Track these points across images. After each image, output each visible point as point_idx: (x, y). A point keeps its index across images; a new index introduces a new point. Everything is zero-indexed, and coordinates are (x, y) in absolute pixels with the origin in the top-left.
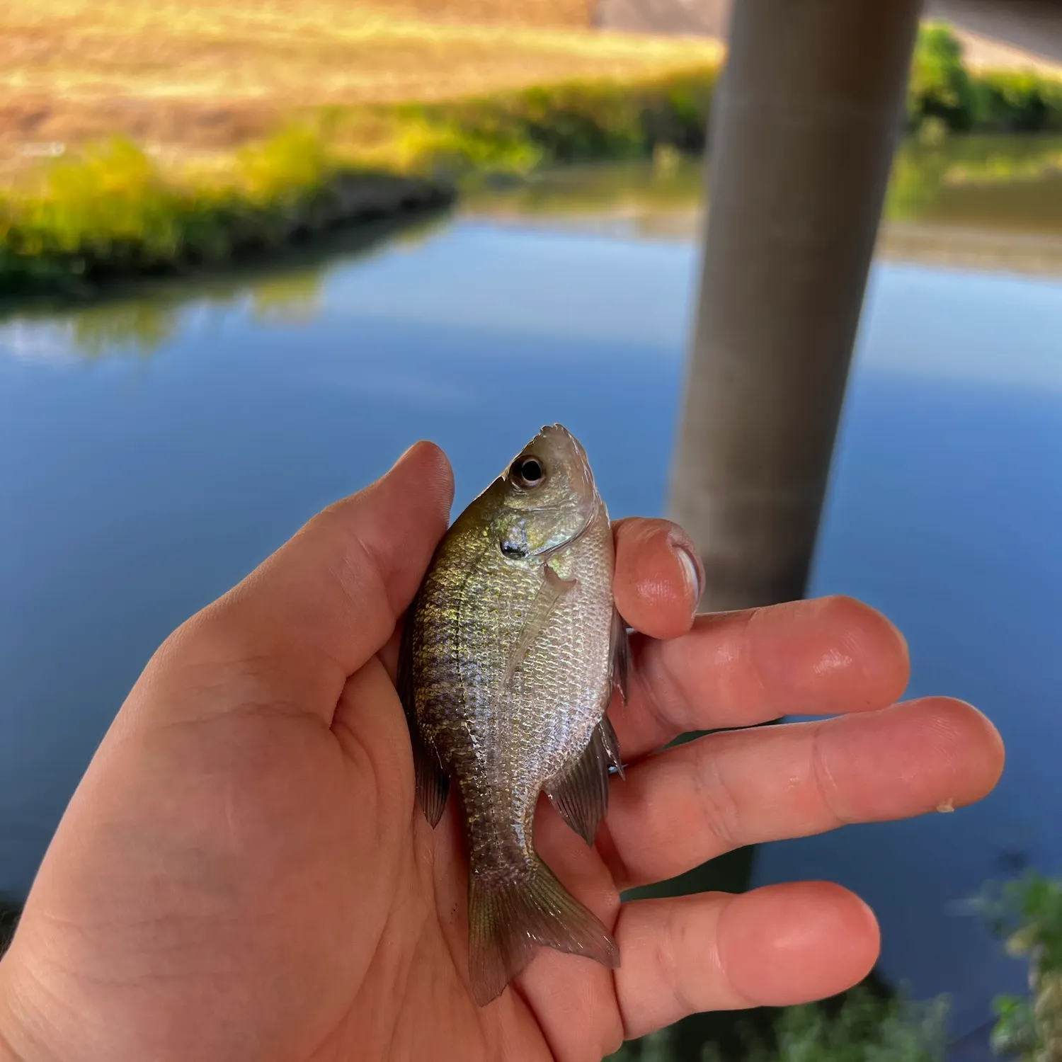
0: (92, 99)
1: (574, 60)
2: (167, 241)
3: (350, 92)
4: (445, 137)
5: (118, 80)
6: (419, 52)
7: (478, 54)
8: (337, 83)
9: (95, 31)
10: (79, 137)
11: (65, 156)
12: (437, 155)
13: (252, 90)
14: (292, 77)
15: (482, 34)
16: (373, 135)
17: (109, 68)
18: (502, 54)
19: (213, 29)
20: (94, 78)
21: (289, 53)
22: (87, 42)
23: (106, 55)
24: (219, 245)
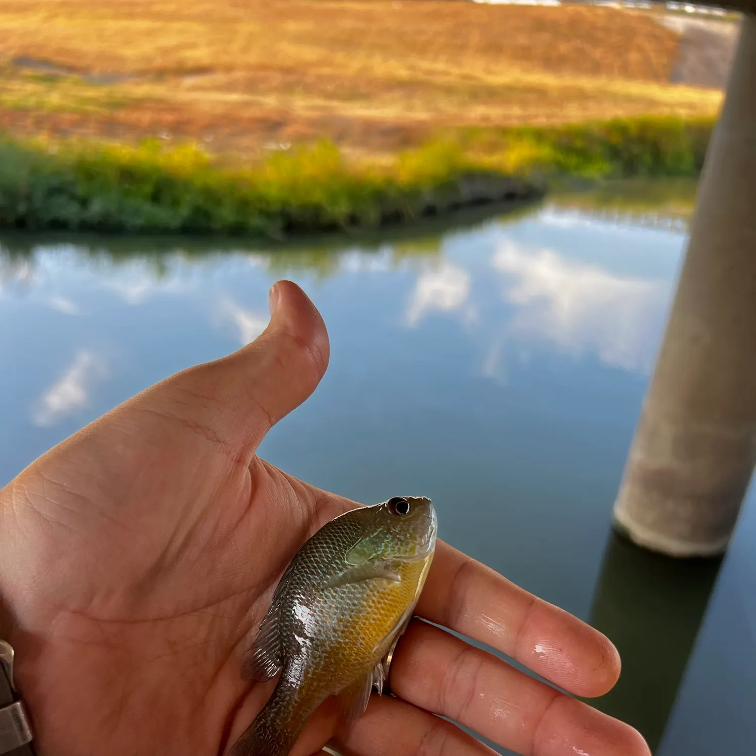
0: (315, 114)
1: (652, 103)
2: (341, 209)
3: (486, 119)
4: (546, 152)
5: (334, 104)
6: (540, 94)
7: (582, 96)
8: (478, 112)
9: (326, 71)
10: (301, 139)
11: (290, 151)
12: (536, 163)
13: (420, 114)
14: (447, 106)
15: (587, 83)
16: (493, 147)
17: (330, 96)
18: (599, 97)
19: (403, 73)
20: (320, 102)
21: (449, 90)
22: (320, 78)
23: (330, 87)
24: (373, 214)
